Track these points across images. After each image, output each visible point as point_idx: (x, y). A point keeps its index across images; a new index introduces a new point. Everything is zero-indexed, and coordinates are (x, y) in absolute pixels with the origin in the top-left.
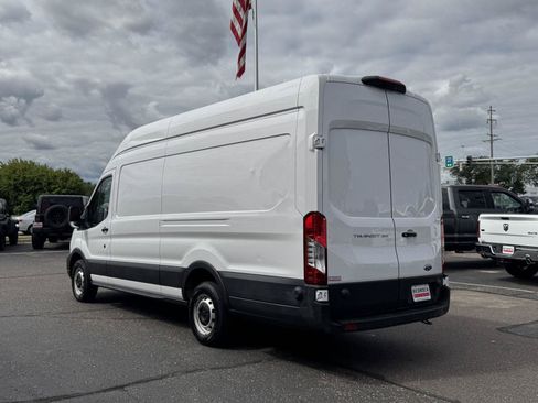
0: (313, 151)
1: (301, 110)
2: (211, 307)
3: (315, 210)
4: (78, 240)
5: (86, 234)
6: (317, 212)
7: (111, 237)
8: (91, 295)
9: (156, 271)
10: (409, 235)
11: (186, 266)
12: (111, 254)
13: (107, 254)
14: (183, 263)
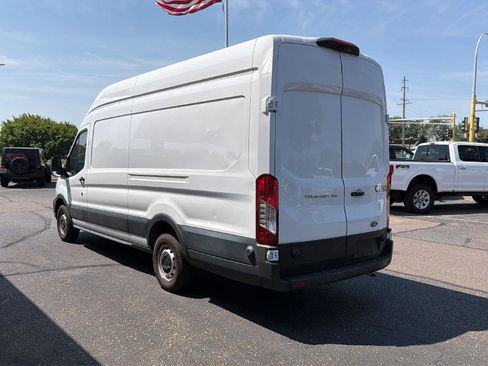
0: (266, 114)
1: (256, 72)
2: (172, 255)
3: (268, 172)
4: (61, 187)
5: (68, 182)
6: (270, 175)
7: (88, 186)
8: (72, 236)
9: (124, 220)
10: (357, 194)
11: (150, 218)
12: (87, 201)
13: (84, 201)
14: (148, 215)
